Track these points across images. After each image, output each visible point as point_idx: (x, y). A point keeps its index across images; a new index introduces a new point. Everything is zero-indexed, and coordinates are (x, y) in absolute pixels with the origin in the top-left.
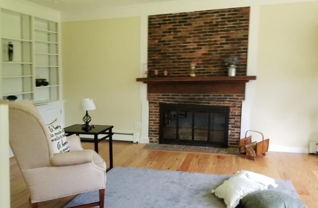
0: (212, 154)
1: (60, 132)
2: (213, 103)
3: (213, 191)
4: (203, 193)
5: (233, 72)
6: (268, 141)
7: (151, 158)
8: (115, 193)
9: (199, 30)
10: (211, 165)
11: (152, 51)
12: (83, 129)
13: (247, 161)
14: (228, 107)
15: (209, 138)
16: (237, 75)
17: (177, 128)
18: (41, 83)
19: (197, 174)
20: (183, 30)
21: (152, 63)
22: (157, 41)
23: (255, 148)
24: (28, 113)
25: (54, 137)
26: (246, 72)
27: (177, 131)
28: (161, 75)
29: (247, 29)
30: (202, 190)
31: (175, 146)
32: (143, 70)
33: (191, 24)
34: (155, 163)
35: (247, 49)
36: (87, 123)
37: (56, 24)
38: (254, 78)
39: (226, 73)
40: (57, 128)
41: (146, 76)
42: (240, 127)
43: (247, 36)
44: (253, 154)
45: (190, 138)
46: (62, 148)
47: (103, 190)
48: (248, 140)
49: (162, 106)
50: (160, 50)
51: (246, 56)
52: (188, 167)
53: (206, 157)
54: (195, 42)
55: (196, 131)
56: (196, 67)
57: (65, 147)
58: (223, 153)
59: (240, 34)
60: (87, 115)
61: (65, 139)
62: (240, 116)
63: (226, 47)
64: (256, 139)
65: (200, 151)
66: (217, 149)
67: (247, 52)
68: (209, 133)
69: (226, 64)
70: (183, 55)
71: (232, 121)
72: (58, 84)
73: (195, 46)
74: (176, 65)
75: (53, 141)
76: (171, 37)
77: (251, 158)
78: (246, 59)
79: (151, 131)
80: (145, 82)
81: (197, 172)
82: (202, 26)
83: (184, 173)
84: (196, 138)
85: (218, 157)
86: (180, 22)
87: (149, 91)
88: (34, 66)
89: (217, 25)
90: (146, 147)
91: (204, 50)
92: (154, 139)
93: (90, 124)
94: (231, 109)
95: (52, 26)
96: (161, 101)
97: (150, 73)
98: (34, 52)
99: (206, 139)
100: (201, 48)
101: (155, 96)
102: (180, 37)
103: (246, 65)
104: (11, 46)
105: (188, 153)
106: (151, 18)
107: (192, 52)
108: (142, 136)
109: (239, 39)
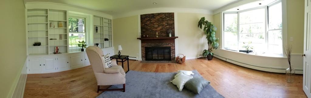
0: (166, 64)
1: (109, 59)
2: (164, 46)
3: (171, 81)
4: (167, 83)
5: (170, 36)
6: (185, 56)
7: (143, 67)
8: (130, 83)
9: (158, 20)
10: (167, 68)
11: (142, 28)
12: (118, 57)
13: (179, 65)
14: (170, 47)
15: (164, 58)
16: (172, 36)
17: (152, 54)
18: (106, 40)
19: (162, 73)
20: (153, 20)
21: (142, 32)
22: (144, 24)
23: (182, 59)
24: (96, 52)
25: (106, 61)
26: (174, 35)
27: (152, 56)
28: (146, 37)
29: (174, 20)
30: (166, 81)
31: (152, 61)
32: (139, 35)
33: (155, 18)
34: (145, 69)
35: (174, 27)
36: (119, 55)
37: (111, 20)
38: (177, 37)
39: (168, 36)
40: (108, 57)
41: (140, 37)
42: (175, 53)
43: (174, 23)
44: (181, 62)
45: (157, 58)
46: (109, 65)
47: (125, 84)
48: (178, 58)
49: (146, 48)
50: (145, 28)
51: (174, 30)
52: (158, 70)
53: (164, 65)
54: (157, 25)
55: (159, 55)
56: (158, 34)
57: (110, 65)
58: (170, 63)
59: (172, 22)
60: (119, 52)
61: (110, 62)
62: (175, 49)
63: (167, 27)
64: (181, 57)
65: (162, 63)
66: (167, 62)
67: (174, 29)
68: (164, 56)
69: (168, 33)
70: (154, 29)
71: (172, 51)
72: (111, 40)
73: (157, 26)
74: (151, 33)
75: (106, 62)
76: (149, 23)
77: (180, 64)
78: (174, 31)
79: (142, 57)
80: (140, 39)
81: (162, 72)
82: (159, 19)
83: (157, 73)
84: (159, 58)
85: (169, 65)
86: (152, 17)
87: (142, 43)
88: (104, 34)
89: (164, 19)
90: (141, 62)
91: (160, 28)
92: (144, 59)
93: (121, 55)
94: (171, 47)
96: (146, 46)
97: (142, 36)
98: (104, 30)
99: (163, 58)
100: (159, 27)
101: (144, 44)
102: (152, 23)
103: (174, 33)
104: (97, 28)
105: (157, 64)
106: (141, 16)
107: (156, 28)
108: (139, 58)
109: (171, 24)
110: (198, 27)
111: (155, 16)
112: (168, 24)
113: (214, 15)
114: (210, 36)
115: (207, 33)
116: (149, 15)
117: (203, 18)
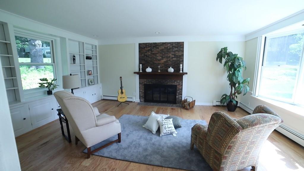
0: (169, 107)
2: (169, 84)
6: (195, 101)
7: (140, 110)
9: (162, 50)
11: (141, 59)
13: (185, 110)
14: (176, 85)
15: (168, 100)
20: (155, 51)
22: (143, 55)
23: (189, 104)
26: (183, 70)
27: (153, 96)
31: (152, 103)
32: (137, 68)
33: (158, 48)
34: (142, 112)
35: (183, 60)
37: (96, 46)
38: (186, 73)
41: (138, 71)
42: (182, 94)
43: (183, 55)
44: (188, 107)
45: (159, 99)
48: (186, 101)
49: (145, 85)
50: (145, 59)
53: (166, 109)
54: (160, 56)
55: (161, 96)
56: (161, 67)
58: (174, 107)
59: (180, 54)
62: (182, 89)
63: (174, 59)
64: (190, 100)
65: (164, 106)
66: (171, 105)
68: (167, 97)
70: (156, 62)
71: (178, 92)
72: (97, 74)
73: (161, 58)
76: (150, 53)
77: (187, 109)
78: (183, 65)
79: (140, 97)
80: (138, 74)
82: (164, 49)
84: (161, 99)
85: (172, 109)
86: (153, 47)
87: (140, 78)
88: (86, 66)
89: (170, 49)
90: (139, 104)
91: (164, 60)
92: (142, 100)
94: (178, 86)
95: (94, 47)
96: (145, 83)
99: (166, 100)
100: (163, 59)
101: (142, 80)
102: (154, 54)
103: (183, 68)
104: (75, 56)
105: (157, 107)
106: (140, 44)
107: (159, 61)
108: (136, 99)
109: (180, 56)
110: (217, 61)
111: (158, 45)
112: (175, 56)
113: (246, 41)
114: (234, 74)
115: (230, 69)
116: (151, 44)
117: (225, 49)
